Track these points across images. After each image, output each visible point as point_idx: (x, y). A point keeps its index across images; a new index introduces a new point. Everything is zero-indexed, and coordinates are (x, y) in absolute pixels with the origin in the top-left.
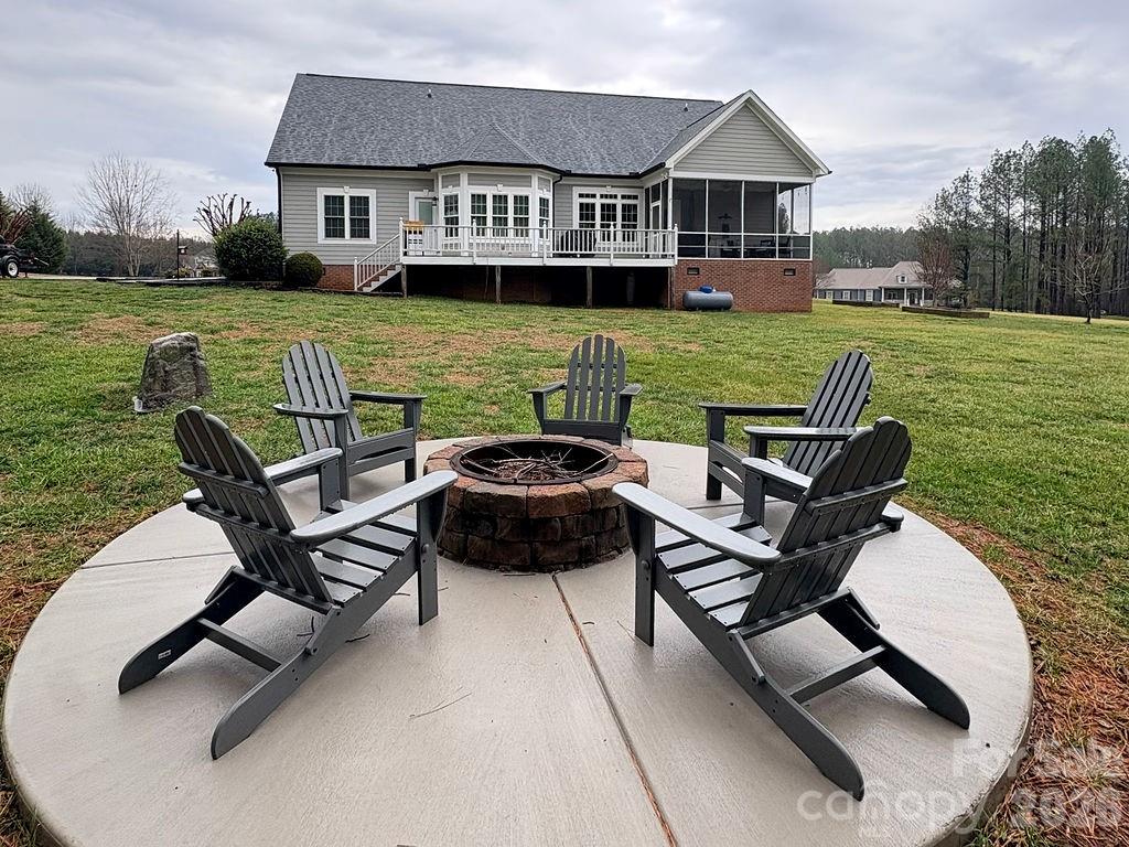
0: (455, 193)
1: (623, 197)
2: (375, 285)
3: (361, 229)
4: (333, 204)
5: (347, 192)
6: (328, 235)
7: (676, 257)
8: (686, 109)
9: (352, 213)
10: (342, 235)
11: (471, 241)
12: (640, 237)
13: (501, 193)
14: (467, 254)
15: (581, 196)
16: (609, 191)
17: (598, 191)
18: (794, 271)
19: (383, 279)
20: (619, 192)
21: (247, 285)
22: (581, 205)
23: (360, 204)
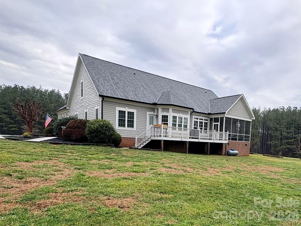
0: (166, 115)
1: (205, 120)
2: (142, 146)
3: (131, 124)
4: (122, 113)
5: (127, 110)
6: (119, 126)
7: (228, 141)
8: (206, 92)
9: (128, 118)
10: (124, 126)
11: (172, 132)
12: (208, 133)
13: (181, 116)
14: (171, 136)
15: (195, 118)
16: (202, 118)
17: (199, 117)
18: (247, 145)
19: (145, 144)
20: (204, 118)
21: (107, 145)
22: (195, 121)
23: (131, 114)
